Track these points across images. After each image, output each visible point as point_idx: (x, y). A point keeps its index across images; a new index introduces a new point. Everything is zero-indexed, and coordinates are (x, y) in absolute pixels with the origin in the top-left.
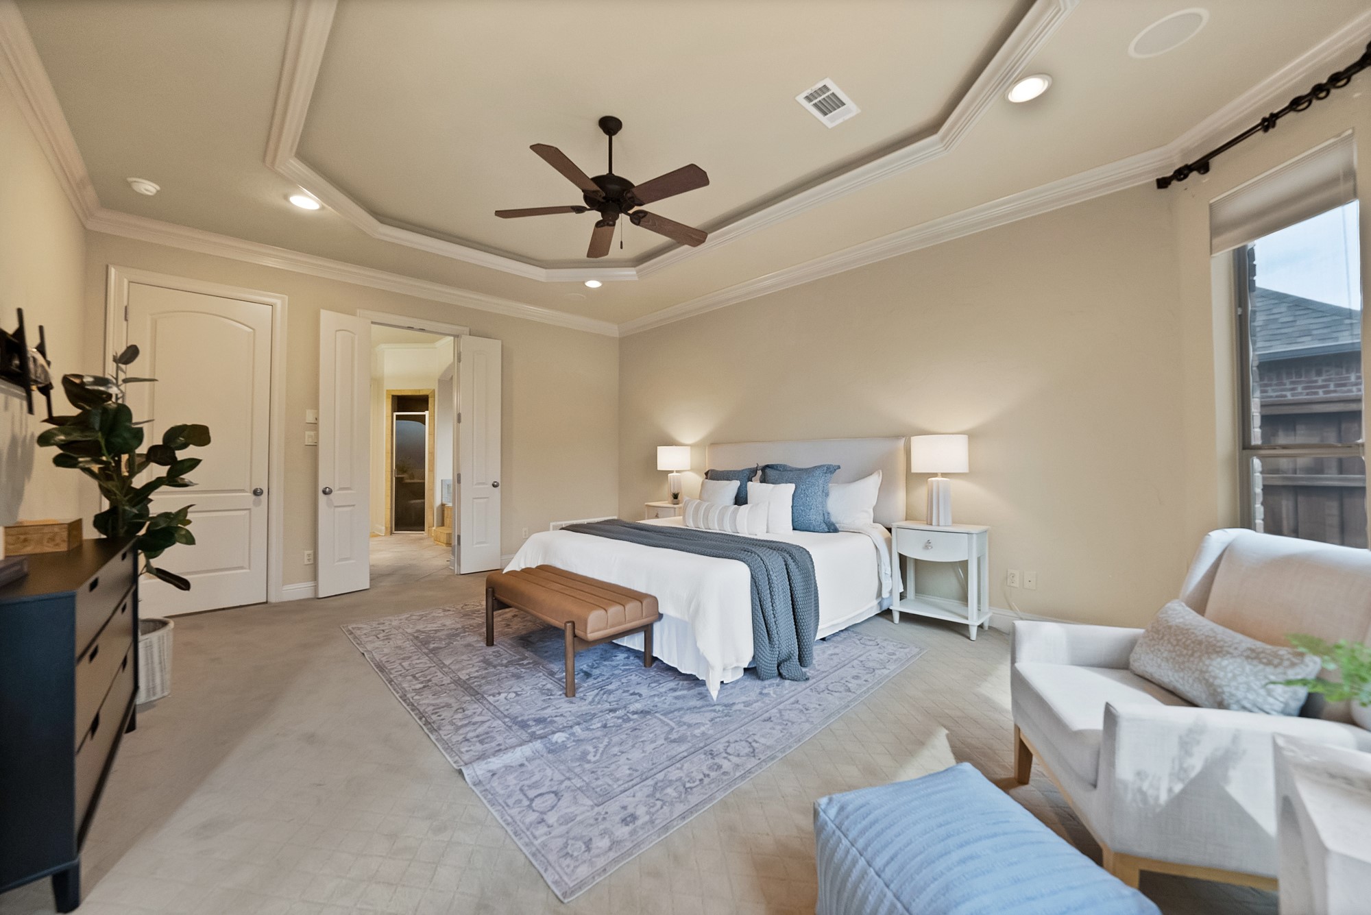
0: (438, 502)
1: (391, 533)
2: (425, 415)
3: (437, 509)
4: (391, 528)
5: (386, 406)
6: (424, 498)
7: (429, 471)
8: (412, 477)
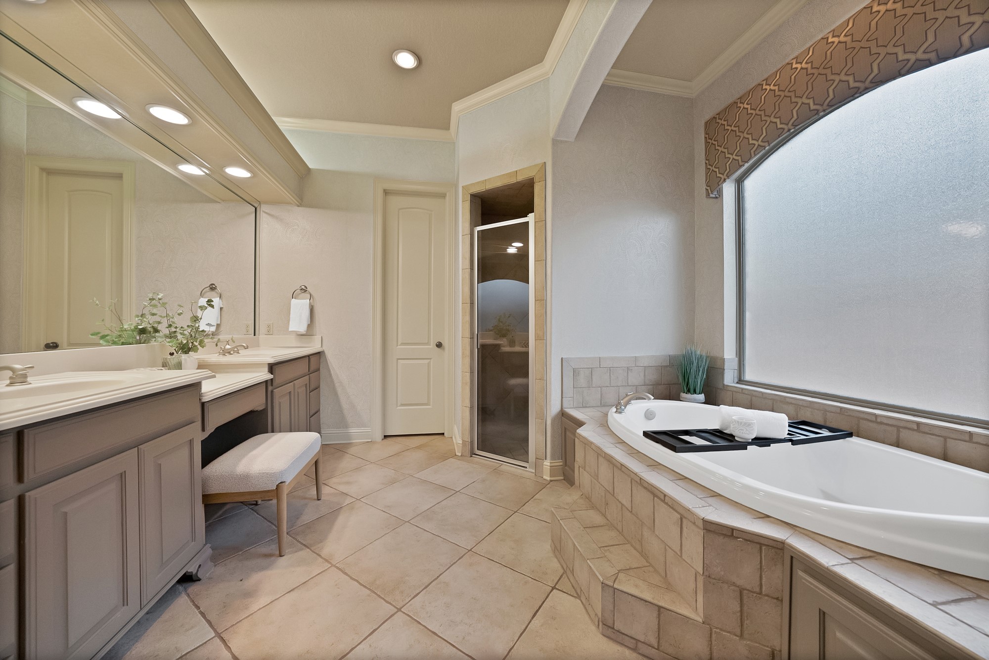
0: (554, 408)
1: (473, 454)
2: (526, 224)
3: (554, 420)
4: (472, 442)
5: (463, 211)
6: (526, 375)
7: (538, 338)
8: (512, 343)
